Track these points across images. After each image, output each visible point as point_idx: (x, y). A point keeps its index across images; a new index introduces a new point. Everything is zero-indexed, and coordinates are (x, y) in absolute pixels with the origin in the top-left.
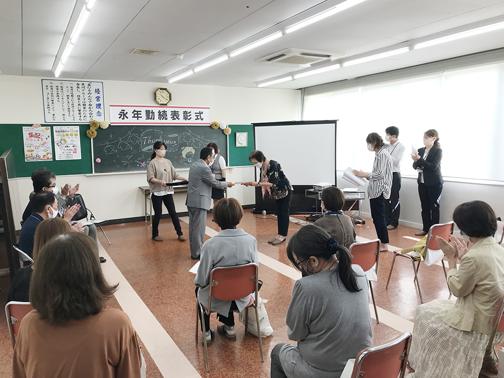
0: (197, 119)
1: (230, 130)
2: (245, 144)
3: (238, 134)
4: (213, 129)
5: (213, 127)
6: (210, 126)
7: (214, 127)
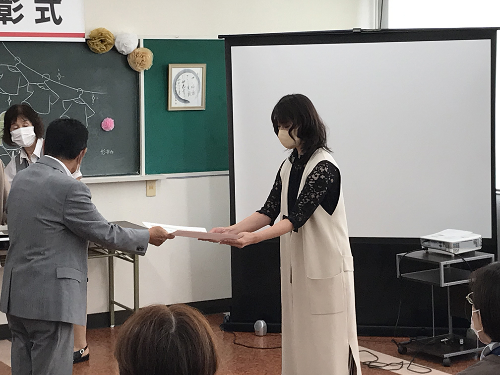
0: (43, 20)
1: (149, 56)
2: (196, 101)
3: (175, 71)
4: (95, 52)
5: (92, 46)
6: (85, 45)
7: (99, 47)
